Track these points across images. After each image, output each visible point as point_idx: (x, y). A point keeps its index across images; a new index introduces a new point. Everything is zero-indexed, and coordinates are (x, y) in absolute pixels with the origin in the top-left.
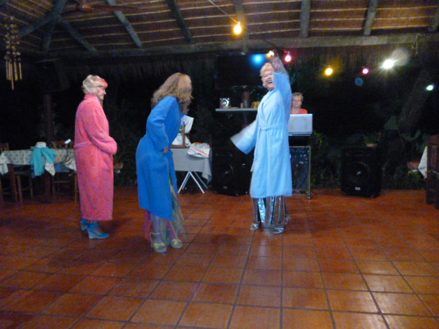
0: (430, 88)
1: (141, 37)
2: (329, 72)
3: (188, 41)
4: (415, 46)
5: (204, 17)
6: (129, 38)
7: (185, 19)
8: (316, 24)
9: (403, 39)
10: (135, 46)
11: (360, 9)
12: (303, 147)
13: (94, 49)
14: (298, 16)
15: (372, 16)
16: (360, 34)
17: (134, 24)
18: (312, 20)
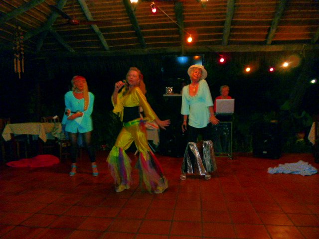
0: (313, 81)
1: (109, 43)
2: (248, 70)
3: (142, 46)
4: (302, 52)
5: (155, 30)
6: (100, 43)
7: (142, 31)
8: (234, 37)
9: (295, 48)
10: (104, 49)
11: (265, 27)
12: (227, 122)
13: (73, 51)
14: (221, 30)
15: (273, 31)
16: (264, 43)
17: (105, 33)
18: (232, 33)
